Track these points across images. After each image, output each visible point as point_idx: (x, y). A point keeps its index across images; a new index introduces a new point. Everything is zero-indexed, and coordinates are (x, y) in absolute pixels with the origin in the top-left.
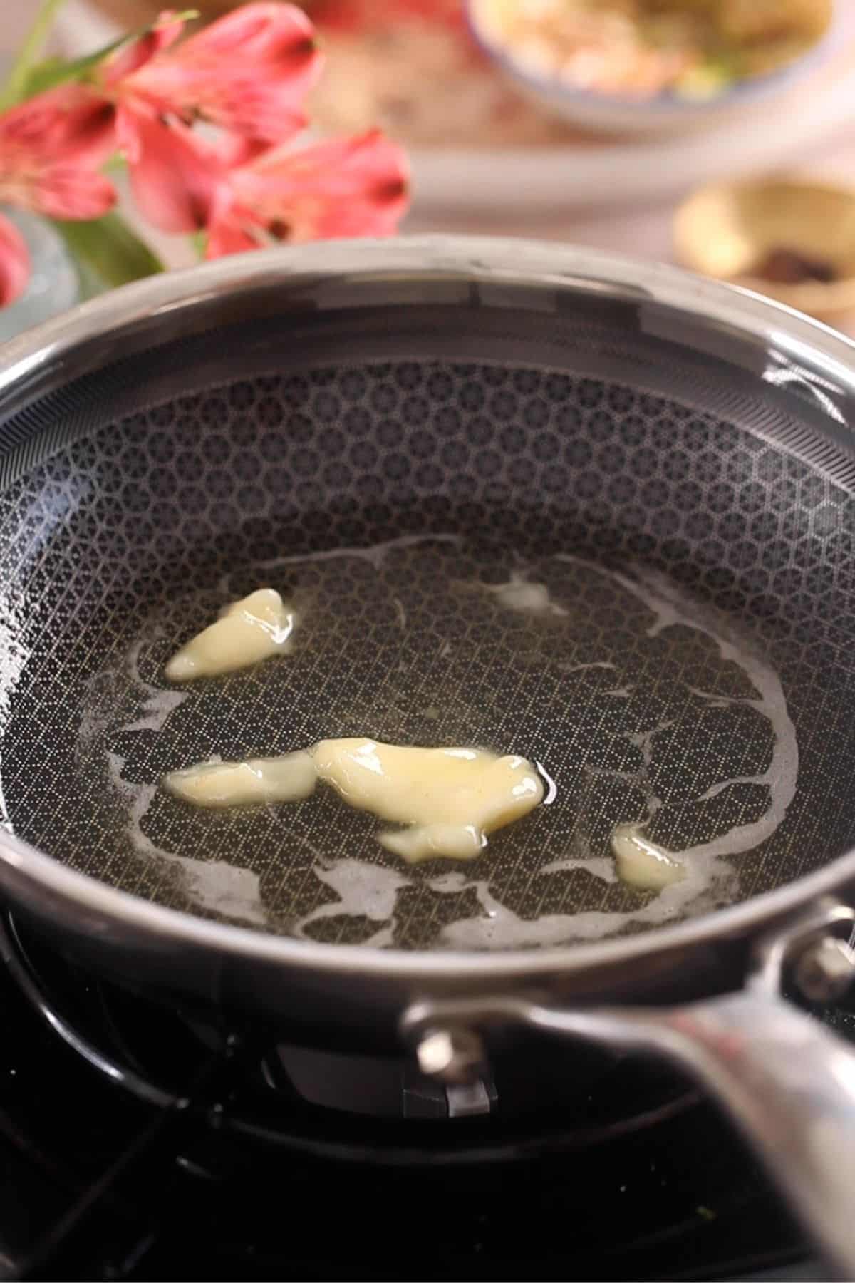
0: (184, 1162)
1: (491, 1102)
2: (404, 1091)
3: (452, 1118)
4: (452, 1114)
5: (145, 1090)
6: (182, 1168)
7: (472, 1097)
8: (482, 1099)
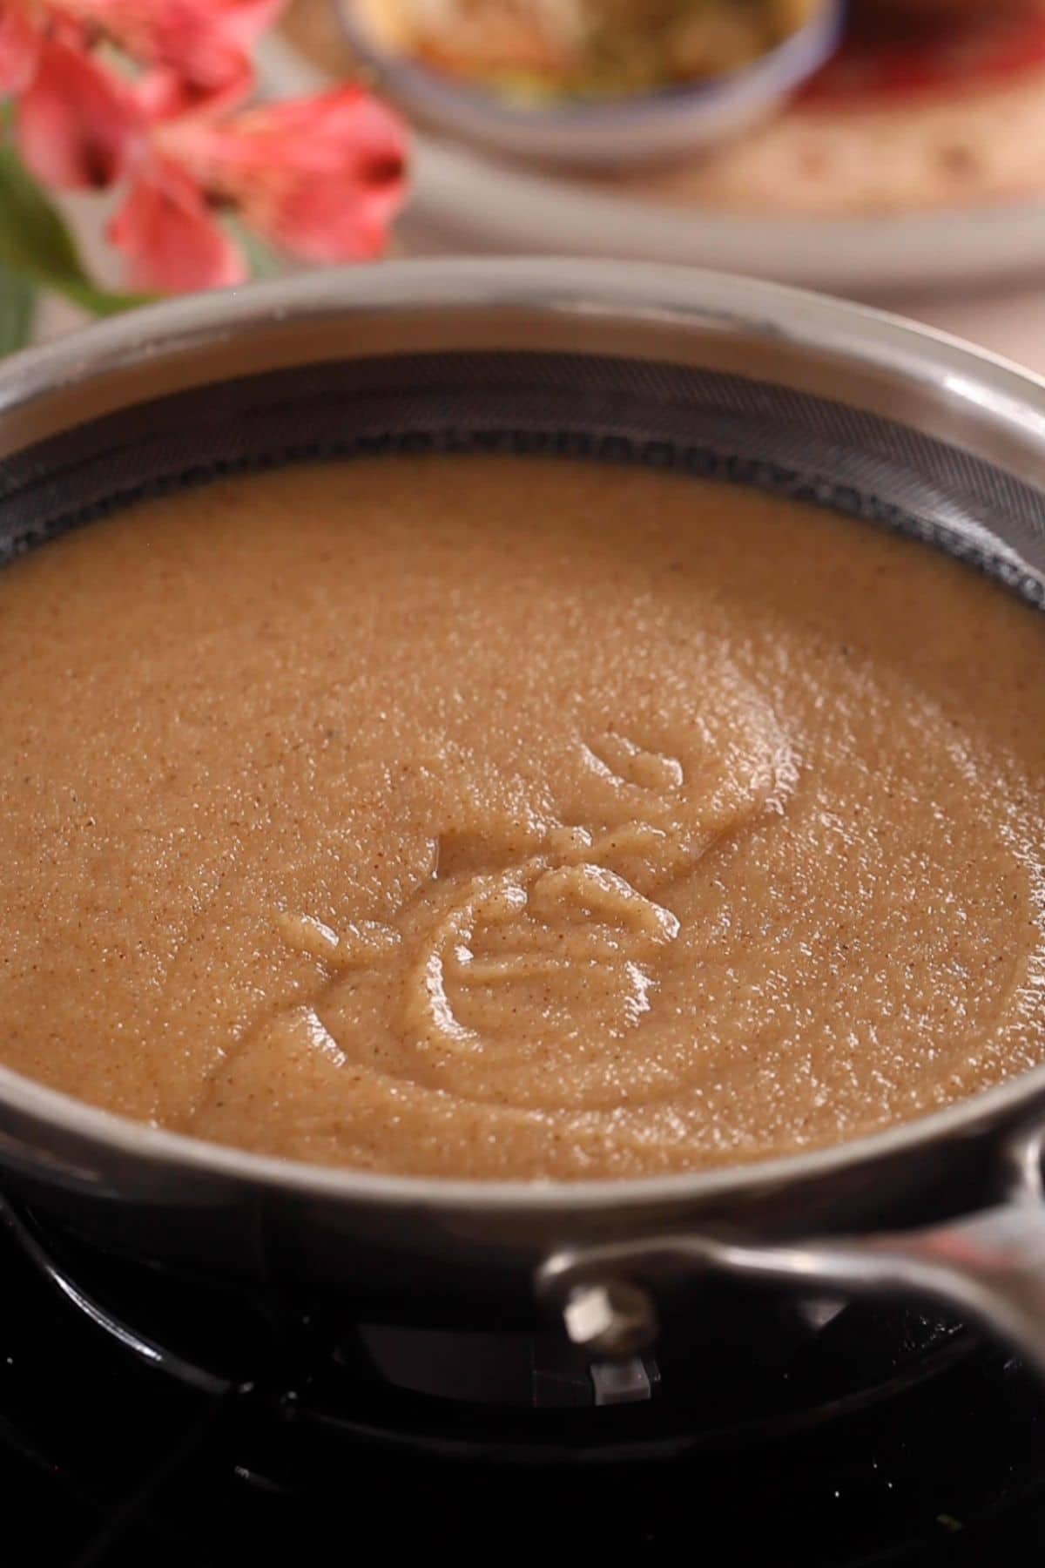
0: (245, 1472)
1: (653, 1384)
2: (535, 1372)
3: (600, 1407)
4: (599, 1401)
5: (191, 1374)
6: (242, 1478)
7: (626, 1378)
8: (641, 1379)
